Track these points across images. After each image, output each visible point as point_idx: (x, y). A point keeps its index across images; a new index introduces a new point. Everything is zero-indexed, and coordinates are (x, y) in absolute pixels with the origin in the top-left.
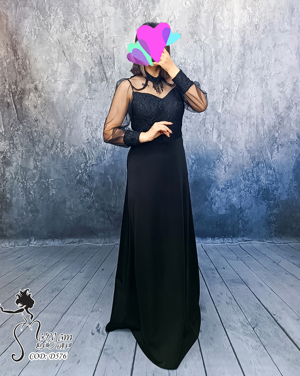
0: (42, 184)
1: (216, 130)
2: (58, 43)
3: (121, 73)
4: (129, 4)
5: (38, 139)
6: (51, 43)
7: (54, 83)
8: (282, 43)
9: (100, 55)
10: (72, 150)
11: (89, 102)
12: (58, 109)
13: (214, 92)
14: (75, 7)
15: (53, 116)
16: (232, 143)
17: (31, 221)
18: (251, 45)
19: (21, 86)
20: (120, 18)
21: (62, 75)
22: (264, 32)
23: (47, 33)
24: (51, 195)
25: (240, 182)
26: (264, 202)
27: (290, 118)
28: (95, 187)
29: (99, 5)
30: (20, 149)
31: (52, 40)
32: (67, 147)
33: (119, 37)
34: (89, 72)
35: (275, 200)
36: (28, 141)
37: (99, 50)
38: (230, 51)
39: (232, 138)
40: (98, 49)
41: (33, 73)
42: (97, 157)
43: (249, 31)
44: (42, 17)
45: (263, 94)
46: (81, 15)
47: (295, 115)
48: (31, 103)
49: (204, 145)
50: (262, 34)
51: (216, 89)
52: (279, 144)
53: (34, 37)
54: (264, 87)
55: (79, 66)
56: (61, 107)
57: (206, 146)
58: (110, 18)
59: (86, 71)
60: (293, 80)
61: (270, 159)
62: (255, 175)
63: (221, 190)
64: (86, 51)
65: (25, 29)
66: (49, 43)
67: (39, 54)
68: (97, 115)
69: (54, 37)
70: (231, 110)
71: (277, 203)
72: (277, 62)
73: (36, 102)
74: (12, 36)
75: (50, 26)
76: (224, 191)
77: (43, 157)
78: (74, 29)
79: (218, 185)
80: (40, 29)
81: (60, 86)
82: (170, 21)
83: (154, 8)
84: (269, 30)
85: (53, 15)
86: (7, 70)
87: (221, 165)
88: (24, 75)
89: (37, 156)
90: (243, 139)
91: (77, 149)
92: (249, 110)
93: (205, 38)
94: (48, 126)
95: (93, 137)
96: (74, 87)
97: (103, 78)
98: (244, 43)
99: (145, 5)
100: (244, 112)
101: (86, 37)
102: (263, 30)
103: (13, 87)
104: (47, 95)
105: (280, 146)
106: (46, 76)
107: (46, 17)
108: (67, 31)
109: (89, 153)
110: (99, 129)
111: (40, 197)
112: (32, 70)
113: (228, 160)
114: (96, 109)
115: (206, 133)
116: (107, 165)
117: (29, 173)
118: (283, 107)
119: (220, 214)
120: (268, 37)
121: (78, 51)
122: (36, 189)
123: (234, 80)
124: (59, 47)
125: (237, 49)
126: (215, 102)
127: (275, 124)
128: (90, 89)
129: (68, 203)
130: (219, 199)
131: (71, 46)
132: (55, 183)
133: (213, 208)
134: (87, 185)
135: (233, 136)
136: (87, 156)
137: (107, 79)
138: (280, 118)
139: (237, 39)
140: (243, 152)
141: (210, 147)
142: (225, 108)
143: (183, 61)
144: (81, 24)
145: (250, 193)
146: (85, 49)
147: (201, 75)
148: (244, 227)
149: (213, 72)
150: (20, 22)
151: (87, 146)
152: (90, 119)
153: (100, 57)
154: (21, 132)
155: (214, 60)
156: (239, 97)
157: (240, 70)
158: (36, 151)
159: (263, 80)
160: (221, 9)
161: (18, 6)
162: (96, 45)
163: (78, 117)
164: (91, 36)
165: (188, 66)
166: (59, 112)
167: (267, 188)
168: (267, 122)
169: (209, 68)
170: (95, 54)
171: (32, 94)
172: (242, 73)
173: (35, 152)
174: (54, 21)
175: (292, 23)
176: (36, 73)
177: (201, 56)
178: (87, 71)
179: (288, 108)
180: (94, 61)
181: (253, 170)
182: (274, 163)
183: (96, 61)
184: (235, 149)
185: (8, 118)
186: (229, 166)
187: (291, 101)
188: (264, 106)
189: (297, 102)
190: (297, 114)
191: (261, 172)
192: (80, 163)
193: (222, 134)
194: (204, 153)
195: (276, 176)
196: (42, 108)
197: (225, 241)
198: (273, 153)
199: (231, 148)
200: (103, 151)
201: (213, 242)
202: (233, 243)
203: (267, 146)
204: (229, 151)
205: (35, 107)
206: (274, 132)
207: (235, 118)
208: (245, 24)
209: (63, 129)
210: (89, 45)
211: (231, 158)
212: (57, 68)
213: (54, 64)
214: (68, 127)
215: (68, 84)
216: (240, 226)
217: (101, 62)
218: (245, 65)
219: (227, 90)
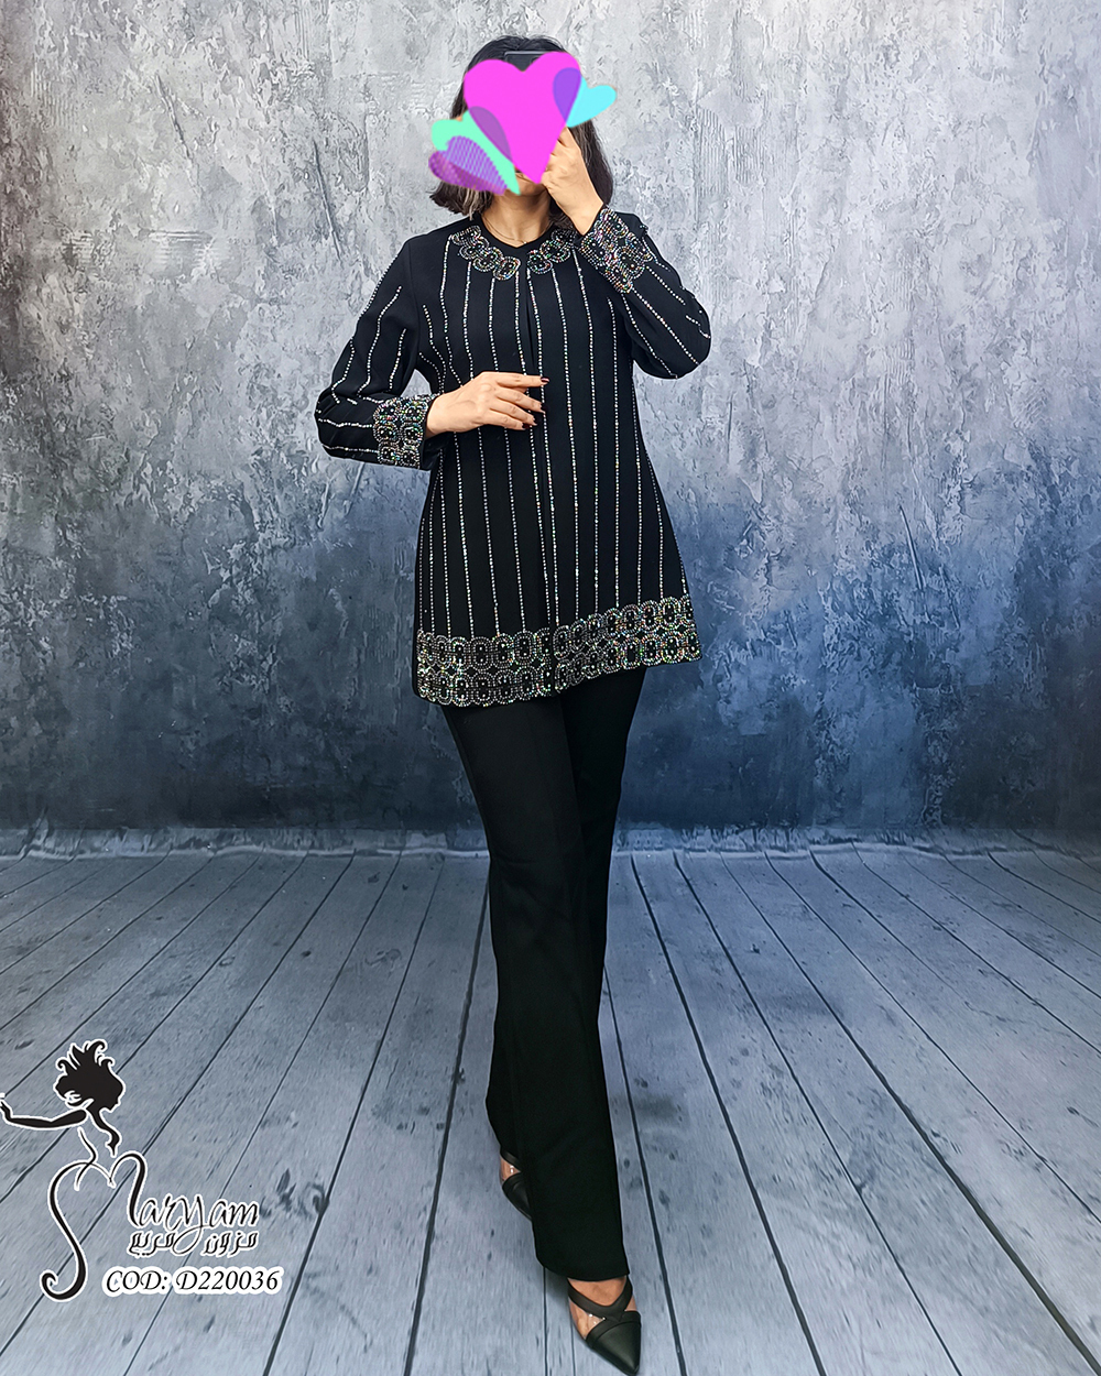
0: (84, 611)
1: (741, 434)
2: (158, 90)
3: (390, 208)
5: (71, 446)
6: (132, 90)
7: (139, 238)
8: (983, 117)
9: (317, 141)
10: (196, 492)
11: (267, 312)
12: (150, 337)
13: (734, 290)
15: (130, 361)
16: (796, 476)
17: (36, 754)
18: (867, 118)
19: (13, 245)
20: (393, 7)
21: (169, 212)
22: (915, 75)
23: (120, 52)
24: (115, 653)
25: (822, 618)
26: (907, 690)
27: (1007, 386)
28: (279, 632)
30: (4, 479)
31: (137, 79)
32: (178, 480)
33: (386, 75)
34: (271, 201)
35: (946, 685)
36: (37, 450)
37: (313, 123)
38: (792, 139)
39: (796, 462)
40: (308, 116)
41: (63, 199)
42: (293, 520)
43: (860, 67)
45: (914, 301)
47: (1023, 377)
48: (46, 311)
49: (694, 485)
50: (909, 79)
51: (741, 275)
52: (964, 481)
53: (70, 67)
54: (916, 275)
55: (233, 180)
56: (164, 328)
57: (702, 490)
58: (355, 8)
59: (259, 199)
60: (1018, 248)
61: (934, 535)
62: (877, 596)
63: (753, 649)
64: (263, 124)
65: (38, 37)
66: (125, 93)
67: (85, 129)
68: (296, 364)
69: (146, 69)
70: (795, 359)
71: (954, 697)
72: (965, 186)
73: (67, 310)
75: (132, 28)
76: (761, 654)
77: (89, 514)
78: (223, 41)
79: (741, 629)
80: (92, 36)
81: (158, 252)
82: (575, 23)
84: (934, 67)
87: (753, 558)
88: (27, 207)
89: (65, 508)
90: (836, 464)
91: (217, 488)
92: (861, 358)
93: (701, 90)
94: (106, 399)
95: (279, 446)
96: (209, 258)
97: (324, 227)
98: (844, 111)
100: (843, 366)
101: (265, 73)
102: (912, 67)
104: (109, 284)
105: (968, 490)
106: (111, 212)
108: (193, 47)
109: (261, 501)
110: (301, 416)
111: (77, 662)
112: (59, 190)
113: (779, 538)
114: (293, 339)
115: (704, 442)
116: (329, 547)
117: (38, 571)
118: (981, 344)
119: (744, 732)
120: (931, 93)
121: (234, 121)
122: (60, 629)
123: (809, 246)
124: (163, 106)
125: (818, 132)
126: (737, 326)
127: (950, 408)
128: (272, 266)
129: (178, 690)
130: (744, 683)
131: (206, 102)
132: (129, 612)
133: (719, 716)
134: (250, 626)
135: (803, 453)
136: (255, 512)
137: (337, 230)
138: (968, 384)
139: (815, 95)
140: (836, 511)
142: (775, 349)
143: (619, 169)
144: (246, 25)
145: (859, 658)
146: (259, 116)
147: (684, 225)
148: (830, 787)
149: (728, 213)
150: (20, 11)
151: (257, 476)
152: (268, 377)
153: (316, 146)
154: (13, 416)
155: (732, 173)
156: (825, 312)
157: (831, 212)
158: (62, 490)
159: (913, 249)
162: (303, 101)
163: (222, 367)
164: (284, 68)
165: (638, 189)
166: (155, 348)
167: (917, 639)
168: (921, 403)
169: (715, 197)
170: (295, 136)
171: (52, 279)
172: (837, 221)
173: (59, 493)
174: (149, 10)
175: (1019, 45)
176: (71, 199)
177: (685, 153)
178: (263, 197)
179: (997, 349)
180: (291, 160)
181: (869, 577)
182: (946, 552)
183: (297, 160)
184: (805, 500)
186: (783, 560)
187: (1008, 325)
188: (912, 345)
189: (1030, 329)
190: (1030, 374)
191: (901, 582)
192: (226, 544)
193: (763, 447)
194: (695, 516)
195: (952, 598)
196: (88, 333)
197: (763, 840)
198: (946, 513)
199: (795, 497)
200: (314, 496)
201: (719, 845)
202: (791, 848)
203: (922, 487)
204: (786, 506)
205: (64, 328)
206: (948, 438)
207: (809, 386)
208: (848, 44)
209: (166, 411)
210: (276, 103)
211: (793, 530)
212: (149, 185)
213: (139, 170)
214: (187, 403)
215: (190, 244)
216: (819, 782)
217: (319, 166)
218: (848, 193)
219: (781, 283)
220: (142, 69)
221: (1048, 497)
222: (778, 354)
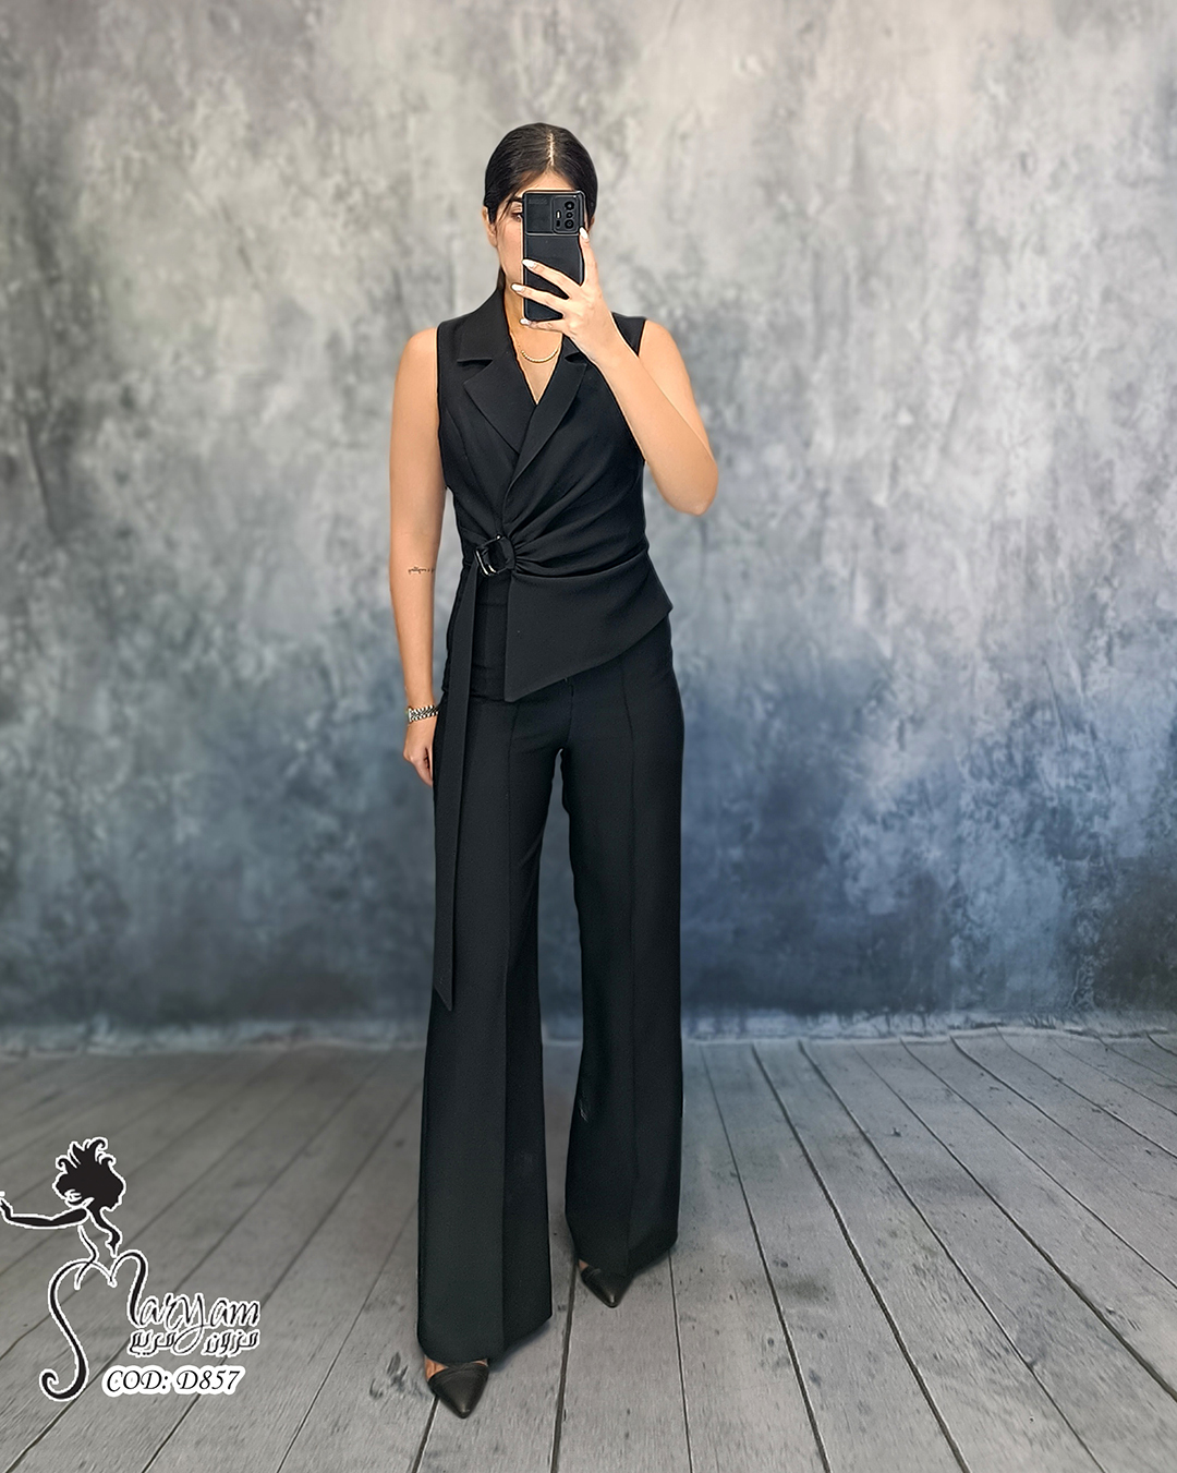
0: (143, 795)
1: (867, 581)
2: (222, 214)
4: (518, 65)
5: (132, 609)
6: (193, 215)
7: (204, 379)
8: (1129, 230)
9: (398, 268)
10: (270, 657)
11: (346, 458)
12: (217, 487)
14: (297, 71)
16: (930, 630)
18: (1002, 233)
19: (64, 389)
21: (236, 348)
22: (1055, 183)
23: (179, 173)
24: (178, 840)
25: (959, 785)
26: (1050, 864)
27: (1159, 526)
28: (362, 808)
29: (393, 66)
30: (54, 651)
31: (198, 202)
34: (348, 335)
35: (1096, 856)
36: (91, 616)
37: (392, 248)
38: (918, 259)
39: (929, 613)
40: (387, 240)
41: (118, 337)
42: (376, 686)
43: (995, 176)
44: (162, 108)
45: (1057, 435)
46: (320, 104)
48: (102, 462)
49: (816, 636)
50: (1049, 190)
51: (865, 407)
52: (1113, 631)
53: (124, 190)
54: (1059, 404)
55: (306, 313)
56: (232, 476)
57: (825, 643)
58: (437, 120)
59: (334, 334)
61: (1079, 690)
62: (1018, 758)
63: (883, 822)
64: (336, 250)
65: (88, 158)
66: (186, 219)
67: (141, 259)
69: (207, 192)
70: (926, 498)
71: (1105, 871)
72: (1111, 307)
73: (126, 459)
74: (33, 184)
75: (192, 147)
76: (893, 828)
77: (151, 684)
78: (291, 159)
79: (870, 800)
80: (148, 156)
81: (226, 392)
83: (615, 81)
84: (1077, 176)
85: (206, 103)
87: (884, 721)
88: (80, 347)
90: (974, 616)
91: (293, 651)
92: (1000, 497)
93: (821, 203)
94: (170, 556)
95: (360, 604)
96: (282, 399)
98: (977, 226)
99: (579, 68)
100: (980, 506)
101: (340, 195)
102: (1053, 176)
104: (171, 430)
105: (1117, 640)
106: (172, 350)
107: (176, 110)
108: (259, 167)
109: (342, 667)
111: (136, 852)
112: (114, 327)
113: (912, 699)
115: (825, 590)
117: (92, 752)
118: (1131, 481)
119: (873, 911)
120: (1075, 204)
122: (117, 816)
123: (940, 374)
124: (227, 233)
125: (948, 248)
126: (861, 463)
127: (1097, 552)
128: (350, 406)
129: (251, 877)
130: (873, 860)
131: (274, 228)
133: (846, 894)
135: (937, 604)
136: (336, 678)
138: (1118, 526)
139: (946, 210)
140: (974, 667)
141: (841, 650)
142: (903, 488)
143: (730, 294)
144: (319, 141)
145: (997, 826)
146: (333, 242)
147: (803, 353)
148: (969, 968)
149: (851, 340)
150: (68, 129)
151: (336, 638)
152: (348, 527)
153: (396, 273)
154: (63, 580)
155: (854, 292)
156: (958, 446)
157: (963, 336)
158: (120, 659)
159: (1054, 376)
160: (885, 89)
161: (60, 65)
163: (297, 519)
164: (360, 188)
165: (752, 315)
166: (223, 499)
167: (1062, 805)
169: (836, 322)
170: (373, 263)
171: (109, 426)
172: (971, 346)
174: (208, 127)
175: (1171, 150)
176: (128, 336)
177: (803, 273)
178: (339, 331)
180: (369, 290)
181: (1010, 738)
182: (1093, 708)
183: (376, 289)
184: (940, 655)
186: (917, 722)
187: (1160, 460)
188: (1057, 483)
191: (1043, 741)
192: (303, 712)
193: (891, 596)
194: (818, 673)
195: (1100, 758)
196: (150, 483)
197: (897, 1027)
198: (1092, 665)
199: (928, 652)
201: (848, 1032)
202: (927, 1034)
203: (1068, 638)
204: (919, 661)
205: (122, 478)
206: (1096, 585)
207: (942, 528)
209: (236, 568)
210: (352, 227)
212: (214, 320)
213: (203, 303)
214: (258, 559)
215: (260, 385)
216: (956, 962)
217: (399, 297)
218: (982, 315)
219: (909, 415)
220: (203, 192)
222: (906, 495)
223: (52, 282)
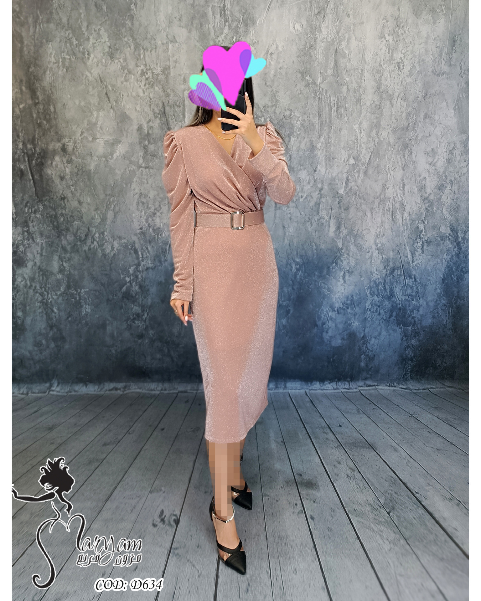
0: (71, 296)
1: (335, 220)
2: (99, 80)
4: (210, 26)
5: (66, 226)
6: (88, 80)
8: (436, 92)
9: (164, 101)
10: (116, 245)
11: (144, 172)
12: (97, 182)
13: (334, 163)
14: (127, 26)
15: (89, 191)
16: (356, 237)
18: (390, 92)
19: (41, 144)
20: (195, 46)
21: (104, 130)
22: (411, 74)
23: (83, 64)
24: (83, 314)
25: (366, 298)
26: (398, 328)
27: (442, 202)
28: (149, 303)
29: (164, 25)
30: (38, 240)
31: (90, 76)
32: (109, 239)
34: (145, 126)
35: (414, 325)
36: (51, 228)
37: (162, 94)
38: (359, 101)
39: (356, 231)
40: (160, 91)
41: (60, 125)
42: (155, 257)
43: (387, 71)
44: (76, 40)
45: (405, 167)
46: (136, 39)
47: (449, 198)
48: (55, 172)
49: (315, 241)
50: (408, 76)
51: (337, 157)
52: (424, 240)
53: (62, 70)
54: (406, 156)
55: (130, 118)
56: (102, 178)
57: (318, 243)
58: (180, 46)
59: (140, 126)
60: (449, 146)
61: (411, 263)
62: (388, 288)
63: (338, 311)
64: (142, 95)
65: (49, 58)
66: (86, 82)
67: (69, 96)
68: (156, 193)
69: (94, 72)
70: (357, 190)
71: (417, 331)
72: (427, 120)
73: (63, 171)
74: (29, 67)
75: (88, 54)
76: (341, 312)
77: (73, 255)
78: (125, 60)
79: (333, 302)
80: (72, 58)
81: (100, 147)
82: (270, 52)
83: (247, 32)
84: (418, 71)
85: (93, 38)
86: (21, 121)
87: (338, 271)
88: (46, 129)
89: (63, 252)
90: (372, 232)
91: (125, 243)
92: (384, 190)
93: (321, 80)
94: (80, 207)
95: (149, 226)
96: (120, 150)
98: (380, 89)
99: (233, 27)
100: (377, 193)
101: (143, 73)
102: (409, 71)
103: (29, 146)
104: (80, 160)
105: (425, 244)
106: (80, 130)
107: (82, 40)
108: (113, 62)
109: (142, 249)
110: (158, 214)
111: (68, 318)
112: (59, 121)
113: (348, 263)
114: (155, 183)
115: (320, 224)
116: (170, 267)
117: (52, 279)
118: (433, 185)
119: (333, 345)
120: (417, 82)
122: (61, 304)
123: (365, 145)
124: (101, 87)
125: (369, 98)
126: (335, 177)
127: (420, 211)
128: (146, 153)
129: (109, 328)
130: (334, 325)
131: (118, 85)
132: (89, 295)
133: (323, 338)
134: (138, 301)
136: (140, 253)
138: (427, 201)
139: (369, 83)
140: (372, 252)
141: (324, 245)
142: (350, 187)
143: (288, 113)
144: (135, 53)
145: (379, 314)
146: (140, 91)
147: (314, 136)
148: (367, 366)
149: (332, 131)
150: (41, 47)
151: (140, 238)
152: (145, 198)
153: (163, 103)
154: (41, 215)
155: (333, 114)
156: (370, 172)
157: (374, 131)
158: (62, 245)
159: (405, 146)
160: (347, 37)
161: (39, 22)
162: (158, 85)
163: (126, 194)
164: (150, 71)
165: (295, 121)
166: (99, 187)
167: (403, 306)
168: (408, 208)
169: (327, 125)
170: (155, 99)
171: (57, 158)
172: (377, 135)
173: (60, 246)
174: (94, 47)
175: (452, 62)
176: (64, 125)
177: (315, 106)
178: (142, 125)
179: (439, 187)
180: (153, 109)
181: (385, 280)
182: (416, 269)
183: (156, 109)
184: (359, 247)
185: (22, 193)
186: (350, 272)
187: (444, 178)
188: (404, 184)
189: (453, 179)
190: (451, 197)
191: (397, 282)
192: (128, 266)
193: (343, 226)
194: (315, 254)
195: (417, 288)
196: (72, 180)
197: (340, 386)
198: (416, 253)
199: (355, 245)
200: (164, 247)
201: (323, 388)
202: (350, 389)
203: (407, 243)
204: (351, 249)
205: (62, 178)
206: (418, 223)
207: (362, 201)
208: (382, 62)
209: (104, 212)
210: (147, 86)
211: (354, 260)
212: (96, 119)
213: (92, 113)
214: (112, 208)
215: (113, 144)
216: (363, 364)
217: (165, 112)
218: (382, 123)
219: (353, 160)
220: (92, 71)
221: (457, 247)
222: (351, 189)
223: (36, 104)
